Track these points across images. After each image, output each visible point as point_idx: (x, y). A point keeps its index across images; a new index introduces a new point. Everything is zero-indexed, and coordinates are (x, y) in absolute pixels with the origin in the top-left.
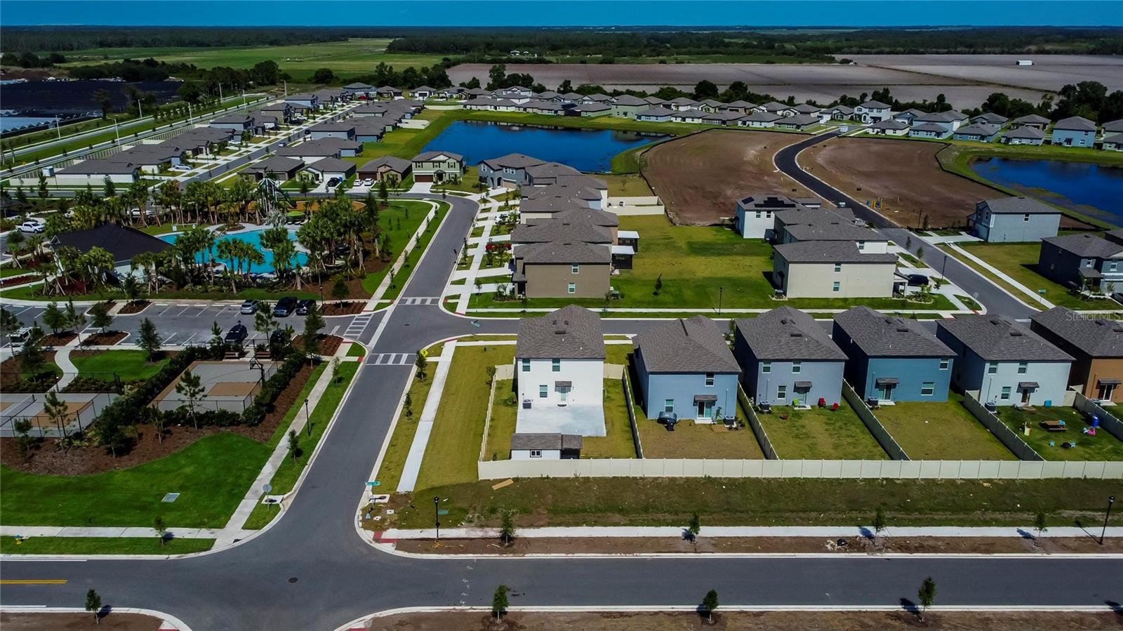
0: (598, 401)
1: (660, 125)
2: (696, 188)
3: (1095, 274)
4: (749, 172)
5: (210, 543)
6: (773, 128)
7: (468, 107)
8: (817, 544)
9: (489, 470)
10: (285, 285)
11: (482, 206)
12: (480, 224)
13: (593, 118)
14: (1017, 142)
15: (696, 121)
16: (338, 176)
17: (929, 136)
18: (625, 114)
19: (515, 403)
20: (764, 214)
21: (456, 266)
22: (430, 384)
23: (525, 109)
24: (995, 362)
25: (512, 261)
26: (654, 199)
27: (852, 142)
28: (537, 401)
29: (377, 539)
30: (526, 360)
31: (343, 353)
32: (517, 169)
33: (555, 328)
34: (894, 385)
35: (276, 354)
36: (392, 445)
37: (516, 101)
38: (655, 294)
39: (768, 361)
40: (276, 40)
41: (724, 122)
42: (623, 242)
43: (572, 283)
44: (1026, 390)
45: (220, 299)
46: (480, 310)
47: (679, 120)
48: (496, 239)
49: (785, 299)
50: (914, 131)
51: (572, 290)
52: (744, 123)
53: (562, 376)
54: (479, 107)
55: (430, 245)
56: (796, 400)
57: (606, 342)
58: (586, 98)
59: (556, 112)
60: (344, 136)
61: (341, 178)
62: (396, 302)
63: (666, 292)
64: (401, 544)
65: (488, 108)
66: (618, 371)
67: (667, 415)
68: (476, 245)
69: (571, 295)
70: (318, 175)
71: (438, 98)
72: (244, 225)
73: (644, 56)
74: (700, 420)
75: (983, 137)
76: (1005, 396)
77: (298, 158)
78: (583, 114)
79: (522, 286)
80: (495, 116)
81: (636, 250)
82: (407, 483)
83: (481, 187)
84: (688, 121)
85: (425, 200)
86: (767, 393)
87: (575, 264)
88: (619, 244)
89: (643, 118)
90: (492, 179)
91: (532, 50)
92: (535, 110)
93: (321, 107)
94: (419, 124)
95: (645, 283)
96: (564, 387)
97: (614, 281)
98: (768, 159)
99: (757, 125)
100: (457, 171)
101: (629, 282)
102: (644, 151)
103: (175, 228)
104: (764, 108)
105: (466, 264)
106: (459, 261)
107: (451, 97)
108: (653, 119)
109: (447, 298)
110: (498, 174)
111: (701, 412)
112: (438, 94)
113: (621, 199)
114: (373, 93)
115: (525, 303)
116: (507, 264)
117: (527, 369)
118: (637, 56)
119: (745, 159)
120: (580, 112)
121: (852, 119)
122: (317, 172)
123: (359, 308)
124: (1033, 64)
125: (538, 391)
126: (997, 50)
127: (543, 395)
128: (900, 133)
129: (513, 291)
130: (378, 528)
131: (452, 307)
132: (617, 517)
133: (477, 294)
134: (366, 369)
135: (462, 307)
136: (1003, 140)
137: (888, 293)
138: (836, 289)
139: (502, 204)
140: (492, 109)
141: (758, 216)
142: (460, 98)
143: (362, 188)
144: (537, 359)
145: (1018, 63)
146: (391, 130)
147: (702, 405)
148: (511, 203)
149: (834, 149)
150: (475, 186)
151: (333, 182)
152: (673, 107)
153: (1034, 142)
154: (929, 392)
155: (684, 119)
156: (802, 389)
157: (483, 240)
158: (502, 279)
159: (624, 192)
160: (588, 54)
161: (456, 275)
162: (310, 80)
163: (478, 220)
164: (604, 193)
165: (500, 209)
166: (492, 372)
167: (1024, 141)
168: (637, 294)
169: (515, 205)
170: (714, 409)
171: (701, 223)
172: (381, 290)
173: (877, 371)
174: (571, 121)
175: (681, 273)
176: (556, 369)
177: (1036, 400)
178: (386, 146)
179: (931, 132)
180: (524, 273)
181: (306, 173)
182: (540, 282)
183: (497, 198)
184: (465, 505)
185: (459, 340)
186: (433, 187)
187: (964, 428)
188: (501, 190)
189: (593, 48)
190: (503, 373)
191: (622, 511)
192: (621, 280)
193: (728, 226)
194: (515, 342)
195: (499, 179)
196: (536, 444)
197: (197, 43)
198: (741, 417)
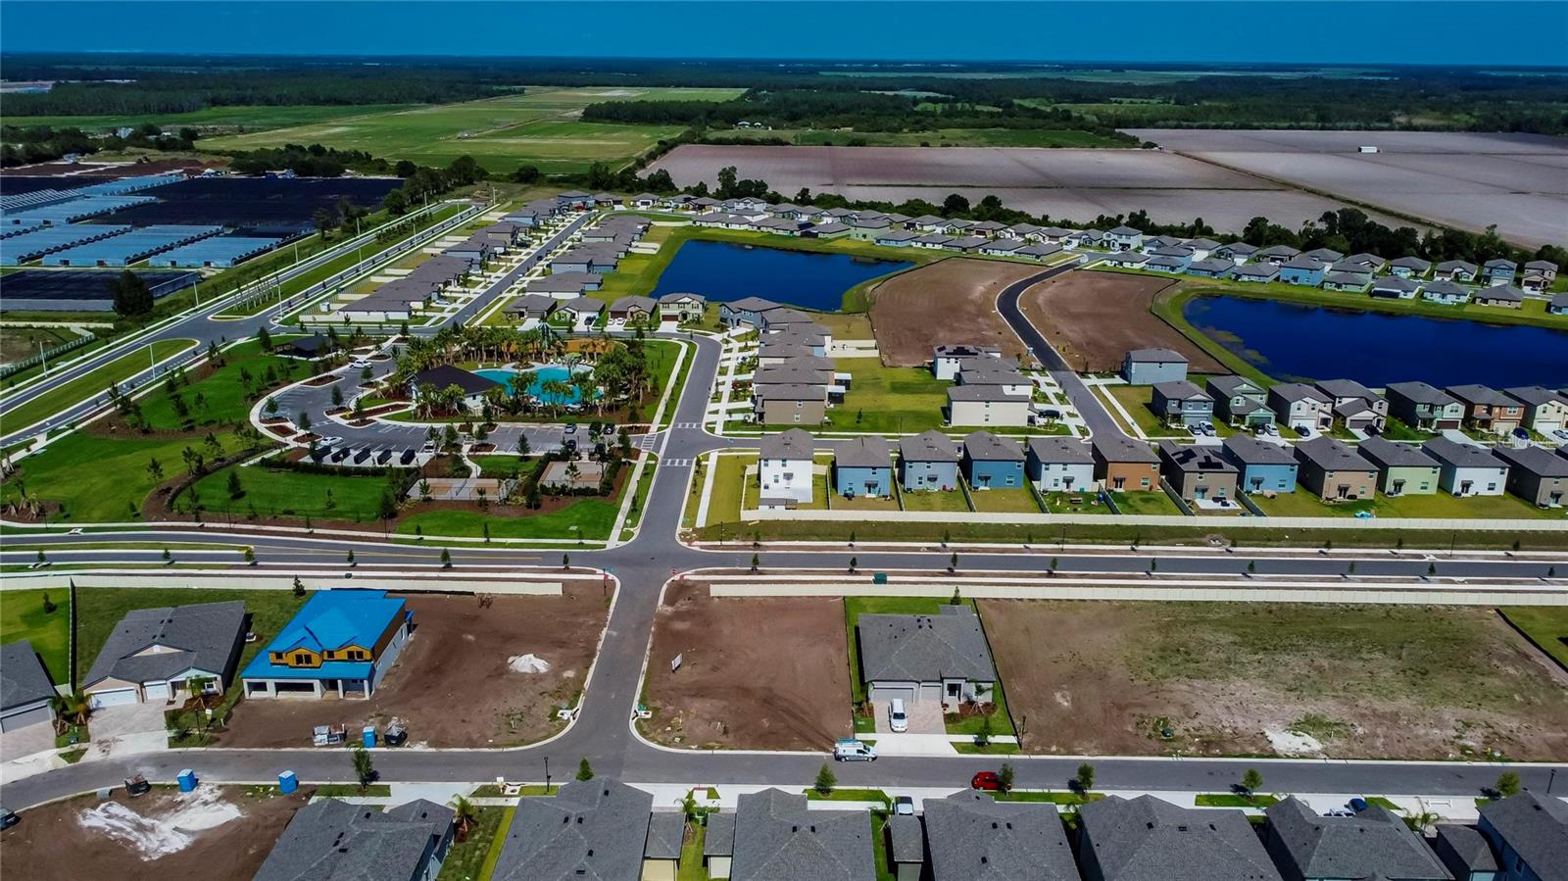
0: (810, 485)
1: (898, 251)
2: (913, 330)
3: (1177, 411)
4: (968, 313)
5: (605, 546)
6: (1012, 257)
7: (698, 224)
8: (918, 549)
9: (746, 516)
10: (590, 413)
11: (725, 347)
12: (725, 364)
13: (831, 241)
14: (1246, 279)
15: (937, 247)
16: (591, 315)
17: (1164, 270)
18: (865, 236)
19: (759, 486)
20: (953, 360)
21: (710, 400)
22: (705, 477)
23: (759, 228)
24: (1047, 464)
25: (753, 397)
26: (872, 343)
27: (1084, 276)
28: (772, 484)
29: (690, 545)
30: (766, 460)
31: (644, 456)
32: (754, 312)
33: (784, 442)
34: (989, 478)
35: (603, 459)
36: (687, 507)
37: (750, 218)
38: (858, 422)
39: (911, 462)
40: (434, 96)
41: (964, 250)
42: (839, 382)
43: (798, 414)
44: (1068, 481)
45: (545, 423)
46: (732, 432)
47: (919, 245)
48: (741, 377)
49: (950, 426)
50: (1150, 264)
51: (797, 419)
52: (985, 251)
53: (786, 470)
54: (710, 224)
55: (686, 382)
56: (928, 486)
57: (815, 454)
58: (825, 213)
59: (792, 232)
60: (583, 268)
61: (594, 318)
62: (671, 426)
63: (865, 421)
64: (702, 547)
65: (720, 225)
66: (823, 470)
67: (848, 492)
68: (724, 383)
69: (798, 422)
70: (574, 314)
71: (663, 207)
72: (533, 363)
73: (905, 130)
74: (868, 496)
75: (1214, 274)
76: (1056, 485)
77: (547, 295)
78: (820, 235)
79: (761, 416)
80: (726, 236)
81: (848, 388)
82: (701, 522)
83: (721, 327)
84: (929, 246)
85: (674, 340)
86: (911, 481)
87: (800, 401)
88: (836, 384)
89: (883, 242)
90: (732, 320)
91: (766, 121)
92: (770, 230)
93: (541, 223)
94: (650, 248)
95: (852, 414)
96: (788, 476)
97: (827, 413)
98: (992, 297)
99: (997, 253)
100: (700, 311)
101: (840, 413)
102: (876, 285)
103: (480, 366)
104: (1011, 231)
105: (717, 398)
106: (711, 396)
107: (677, 207)
108: (893, 244)
109: (707, 424)
110: (738, 316)
111: (869, 492)
112: (663, 203)
113: (844, 342)
114: (591, 202)
115: (764, 428)
116: (749, 399)
117: (766, 465)
118: (896, 132)
119: (970, 297)
120: (817, 234)
121: (1101, 245)
122: (573, 312)
123: (646, 430)
124: (1378, 151)
125: (773, 479)
126: (1352, 124)
127: (776, 481)
128: (1137, 266)
129: (755, 419)
130: (690, 541)
131: (712, 430)
132: (816, 538)
133: (729, 421)
134: (661, 468)
135: (719, 431)
136: (1233, 276)
137: (1024, 423)
138: (987, 420)
139: (743, 344)
140: (724, 226)
141: (948, 362)
142: (687, 209)
143: (615, 326)
144: (772, 459)
145: (1360, 150)
146: (623, 256)
147: (870, 486)
148: (750, 343)
149: (1061, 286)
150: (717, 326)
151: (589, 320)
152: (917, 226)
153: (1262, 279)
154: (1011, 482)
155: (924, 244)
156: (933, 479)
157: (730, 378)
158: (746, 410)
159: (849, 335)
160: (835, 128)
161: (711, 406)
162: (510, 178)
163: (723, 360)
164: (828, 339)
165: (741, 350)
166: (744, 468)
167: (1253, 278)
168: (844, 422)
169: (753, 347)
170: (877, 489)
171: (908, 365)
172: (658, 418)
173: (977, 469)
174: (807, 244)
175: (880, 407)
176: (784, 465)
177: (1075, 487)
178: (622, 277)
179: (1166, 266)
180: (763, 406)
181: (565, 312)
182: (774, 413)
183: (738, 338)
184: (734, 532)
185: (720, 452)
186: (679, 326)
187: (1025, 499)
188: (741, 330)
189: (842, 116)
190: (752, 470)
191: (817, 535)
192: (834, 412)
193: (927, 368)
194: (759, 453)
195: (738, 320)
196: (772, 503)
197: (335, 100)
198: (894, 494)
